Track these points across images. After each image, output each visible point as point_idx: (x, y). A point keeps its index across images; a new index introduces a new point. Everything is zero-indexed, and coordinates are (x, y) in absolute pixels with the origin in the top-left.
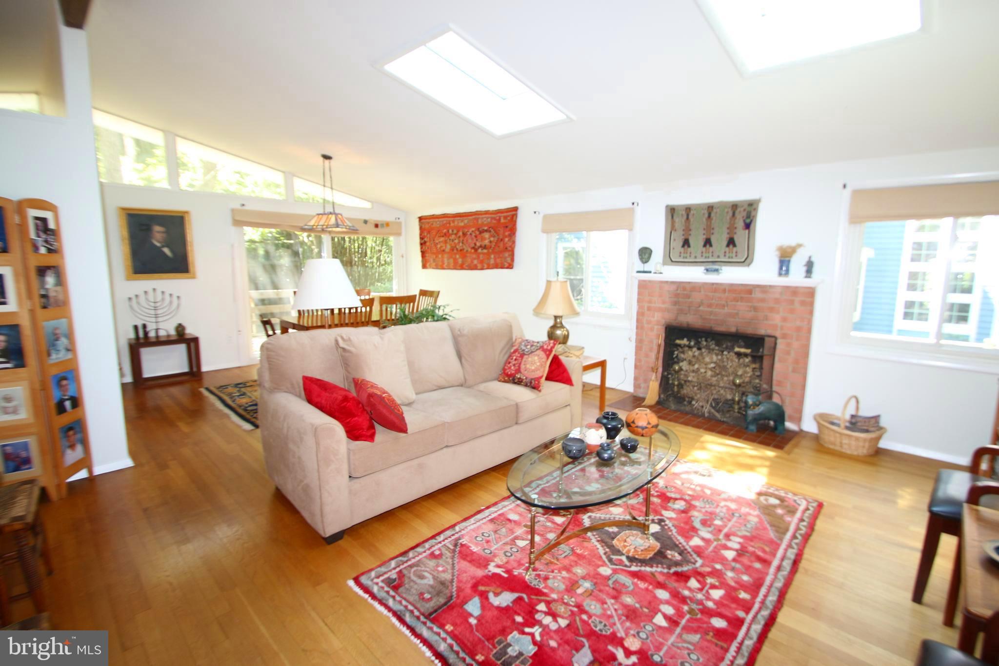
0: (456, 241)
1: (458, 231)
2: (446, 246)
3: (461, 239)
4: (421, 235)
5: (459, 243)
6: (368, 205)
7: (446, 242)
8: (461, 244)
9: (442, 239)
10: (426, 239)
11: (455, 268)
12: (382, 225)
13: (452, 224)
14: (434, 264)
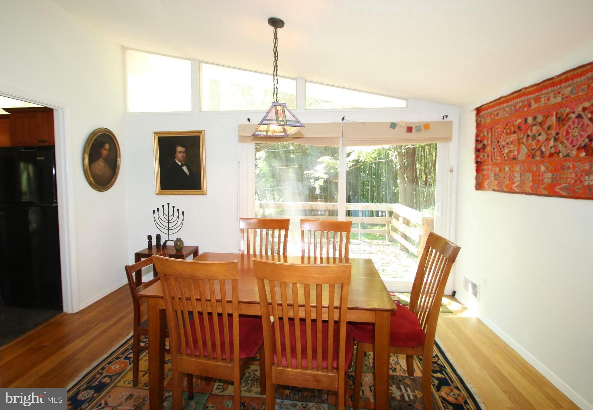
0: (542, 138)
1: (546, 117)
2: (519, 150)
3: (553, 132)
4: (477, 135)
5: (548, 140)
6: (402, 104)
7: (519, 142)
8: (552, 143)
9: (513, 137)
10: (485, 142)
11: (535, 193)
12: (419, 129)
13: (534, 106)
14: (496, 182)
